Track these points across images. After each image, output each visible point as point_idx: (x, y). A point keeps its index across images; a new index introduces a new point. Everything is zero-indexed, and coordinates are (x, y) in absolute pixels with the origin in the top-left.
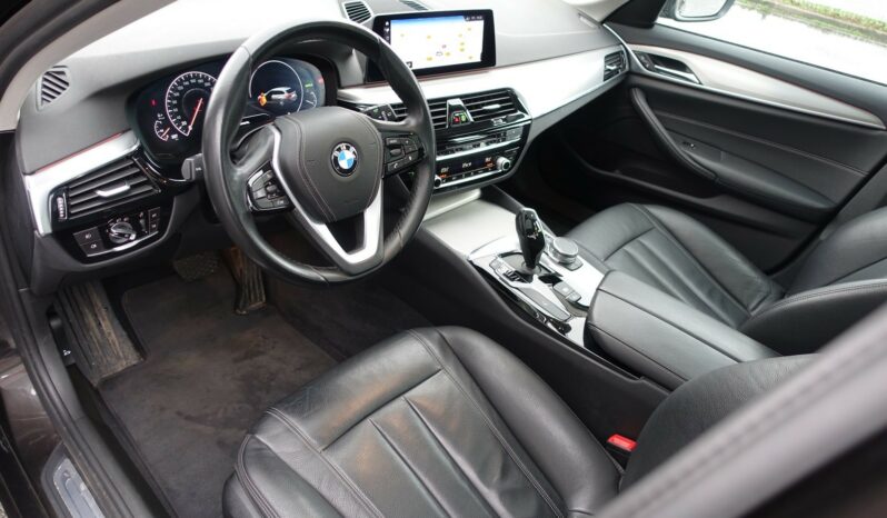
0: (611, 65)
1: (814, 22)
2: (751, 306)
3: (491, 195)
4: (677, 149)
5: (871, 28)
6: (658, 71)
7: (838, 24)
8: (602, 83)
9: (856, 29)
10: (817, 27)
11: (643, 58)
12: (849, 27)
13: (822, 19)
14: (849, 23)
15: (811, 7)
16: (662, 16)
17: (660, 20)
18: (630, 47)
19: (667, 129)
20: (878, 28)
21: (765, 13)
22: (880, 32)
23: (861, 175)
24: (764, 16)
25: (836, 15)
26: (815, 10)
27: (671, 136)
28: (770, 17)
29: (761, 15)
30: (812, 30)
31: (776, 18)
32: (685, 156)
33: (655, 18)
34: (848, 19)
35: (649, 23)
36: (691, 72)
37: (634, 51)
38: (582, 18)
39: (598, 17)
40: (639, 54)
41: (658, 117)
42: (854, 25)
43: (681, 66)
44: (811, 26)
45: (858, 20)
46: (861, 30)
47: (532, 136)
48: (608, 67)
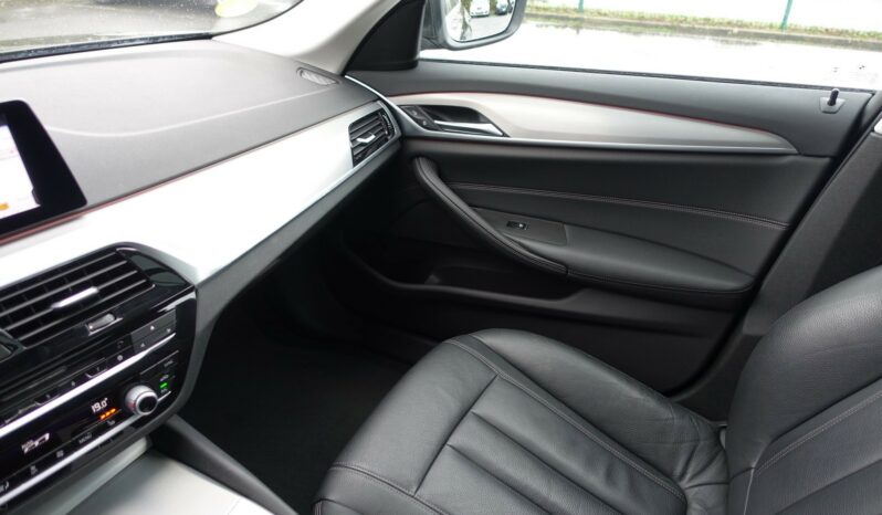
0: (365, 136)
1: (625, 27)
2: (678, 470)
3: (166, 448)
4: (498, 235)
5: (675, 24)
6: (442, 128)
7: (645, 26)
8: (352, 170)
9: (662, 27)
10: (628, 31)
11: (415, 114)
12: (657, 26)
13: (630, 24)
14: (654, 23)
15: (616, 15)
16: (423, 48)
17: (424, 54)
18: (393, 101)
19: (470, 205)
20: (681, 22)
21: (578, 28)
22: (684, 25)
23: (778, 228)
24: (578, 32)
25: (642, 18)
26: (622, 17)
27: (479, 213)
28: (583, 32)
29: (575, 31)
30: (624, 35)
31: (589, 31)
32: (509, 243)
33: (413, 52)
34: (652, 19)
35: (410, 62)
36: (488, 121)
37: (399, 106)
38: (306, 75)
39: (334, 67)
40: (408, 109)
41: (455, 191)
42: (660, 23)
43: (471, 115)
44: (622, 32)
45: (662, 19)
46: (667, 27)
47: (205, 317)
48: (360, 140)
